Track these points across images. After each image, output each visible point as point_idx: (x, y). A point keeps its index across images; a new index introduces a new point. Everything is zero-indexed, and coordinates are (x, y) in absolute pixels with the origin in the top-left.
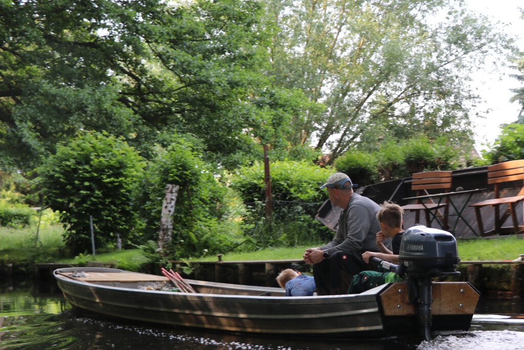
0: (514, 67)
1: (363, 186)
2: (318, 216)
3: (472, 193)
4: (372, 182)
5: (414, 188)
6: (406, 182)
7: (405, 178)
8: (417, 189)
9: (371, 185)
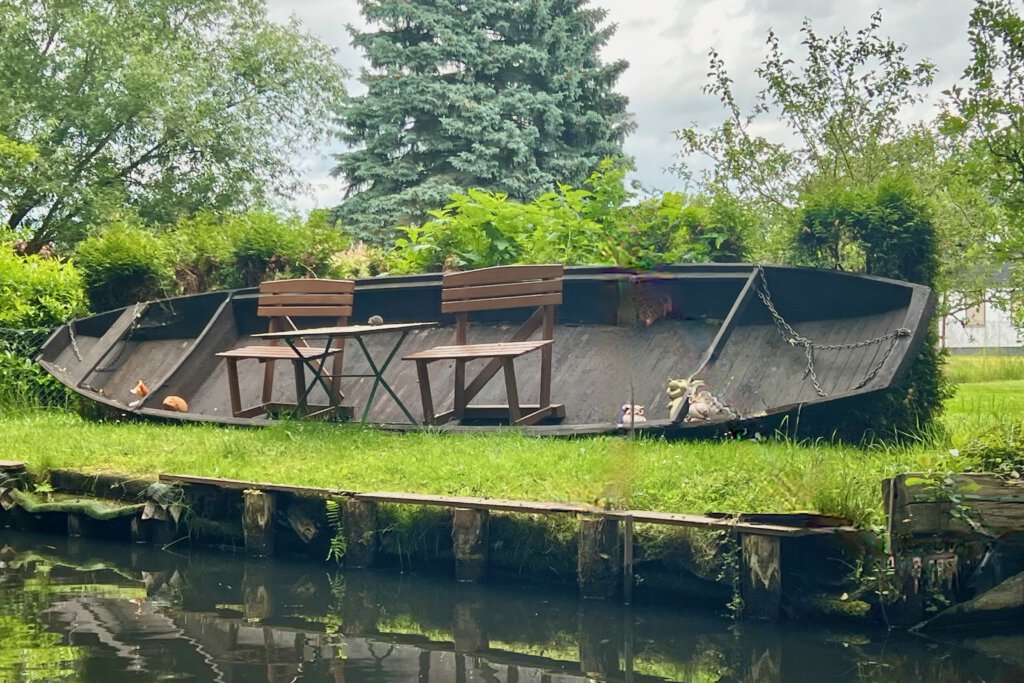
0: (340, 122)
1: (143, 301)
2: (43, 358)
3: (406, 332)
4: (160, 294)
5: (262, 312)
6: (236, 297)
7: (235, 291)
8: (269, 315)
9: (158, 301)
